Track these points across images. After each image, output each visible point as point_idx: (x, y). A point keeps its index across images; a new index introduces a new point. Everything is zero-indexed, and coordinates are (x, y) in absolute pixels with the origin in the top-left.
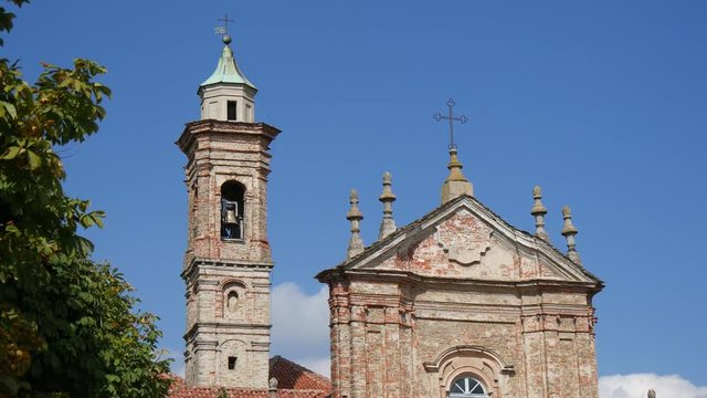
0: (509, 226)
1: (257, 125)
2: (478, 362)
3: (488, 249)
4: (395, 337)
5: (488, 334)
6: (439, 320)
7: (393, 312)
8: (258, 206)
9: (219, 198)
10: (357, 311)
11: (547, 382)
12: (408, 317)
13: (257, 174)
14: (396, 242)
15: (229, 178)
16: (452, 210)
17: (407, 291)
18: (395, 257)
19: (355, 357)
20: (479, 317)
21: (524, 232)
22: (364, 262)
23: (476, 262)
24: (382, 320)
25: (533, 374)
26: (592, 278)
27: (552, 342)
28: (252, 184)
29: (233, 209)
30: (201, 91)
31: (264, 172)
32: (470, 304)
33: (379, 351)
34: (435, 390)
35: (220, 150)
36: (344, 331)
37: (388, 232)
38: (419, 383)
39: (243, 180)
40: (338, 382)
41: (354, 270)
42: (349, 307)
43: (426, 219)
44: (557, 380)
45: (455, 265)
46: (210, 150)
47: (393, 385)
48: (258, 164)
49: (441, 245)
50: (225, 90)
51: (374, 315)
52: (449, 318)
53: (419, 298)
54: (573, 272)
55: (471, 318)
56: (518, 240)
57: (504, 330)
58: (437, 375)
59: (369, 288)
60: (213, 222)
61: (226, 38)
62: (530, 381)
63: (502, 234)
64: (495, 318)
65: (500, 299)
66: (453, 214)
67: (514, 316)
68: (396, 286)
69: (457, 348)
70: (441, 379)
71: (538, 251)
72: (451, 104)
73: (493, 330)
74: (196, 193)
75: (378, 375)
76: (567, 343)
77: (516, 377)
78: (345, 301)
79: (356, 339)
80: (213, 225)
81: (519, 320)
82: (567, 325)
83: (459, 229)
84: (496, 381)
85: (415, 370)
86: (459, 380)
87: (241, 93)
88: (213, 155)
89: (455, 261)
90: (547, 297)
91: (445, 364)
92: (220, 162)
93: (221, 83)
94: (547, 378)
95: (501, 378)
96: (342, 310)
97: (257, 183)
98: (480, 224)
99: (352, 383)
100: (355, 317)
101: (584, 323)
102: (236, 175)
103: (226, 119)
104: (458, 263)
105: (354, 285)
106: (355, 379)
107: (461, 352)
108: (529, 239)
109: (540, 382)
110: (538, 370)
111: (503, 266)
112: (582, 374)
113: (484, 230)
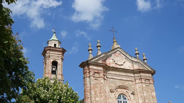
0: (130, 56)
1: (61, 48)
2: (125, 91)
3: (125, 62)
4: (102, 81)
5: (127, 83)
6: (113, 79)
7: (102, 75)
8: (61, 67)
9: (51, 64)
10: (91, 73)
11: (144, 96)
12: (105, 77)
13: (61, 60)
14: (102, 56)
15: (54, 60)
16: (115, 51)
17: (105, 70)
18: (101, 60)
19: (91, 86)
20: (124, 79)
21: (134, 57)
22: (93, 60)
23: (122, 65)
24: (99, 77)
25: (140, 95)
26: (153, 70)
27: (144, 86)
28: (59, 62)
29: (55, 67)
30: (48, 41)
31: (62, 59)
32: (122, 75)
33: (98, 85)
34: (113, 98)
35: (52, 53)
36: (88, 79)
37: (99, 54)
38: (109, 96)
39: (57, 61)
40: (86, 93)
41: (91, 62)
42: (89, 72)
43: (109, 52)
44: (147, 96)
45: (117, 65)
46: (50, 53)
47: (102, 95)
48: (61, 57)
49: (113, 60)
50: (53, 41)
51: (96, 75)
52: (116, 78)
53: (108, 72)
54: (148, 68)
55: (122, 79)
56: (133, 59)
57: (131, 83)
58: (114, 93)
59: (95, 68)
60: (50, 69)
61: (54, 32)
62: (139, 97)
63: (128, 58)
64: (128, 79)
65: (129, 75)
66: (116, 52)
67: (133, 79)
68: (102, 68)
69: (119, 86)
70: (115, 95)
71: (138, 62)
72: (113, 28)
73: (128, 83)
74: (46, 65)
75: (98, 92)
76: (148, 87)
77: (135, 95)
78: (88, 71)
79: (91, 81)
80: (50, 70)
81: (134, 80)
82: (147, 82)
83: (118, 56)
84: (130, 96)
85: (108, 92)
86: (120, 95)
87: (57, 42)
88: (50, 54)
89: (117, 64)
90: (142, 74)
91: (116, 90)
92: (52, 56)
93: (53, 40)
94: (144, 95)
95: (131, 95)
96: (87, 73)
97: (61, 61)
98: (123, 55)
99: (90, 93)
100: (91, 75)
101: (151, 81)
102: (56, 59)
103: (54, 47)
104: (118, 64)
105: (91, 67)
106: (91, 92)
107: (120, 87)
108: (136, 59)
109: (142, 97)
110: (141, 93)
111: (129, 67)
112: (153, 95)
113: (124, 57)
